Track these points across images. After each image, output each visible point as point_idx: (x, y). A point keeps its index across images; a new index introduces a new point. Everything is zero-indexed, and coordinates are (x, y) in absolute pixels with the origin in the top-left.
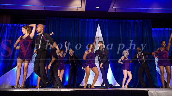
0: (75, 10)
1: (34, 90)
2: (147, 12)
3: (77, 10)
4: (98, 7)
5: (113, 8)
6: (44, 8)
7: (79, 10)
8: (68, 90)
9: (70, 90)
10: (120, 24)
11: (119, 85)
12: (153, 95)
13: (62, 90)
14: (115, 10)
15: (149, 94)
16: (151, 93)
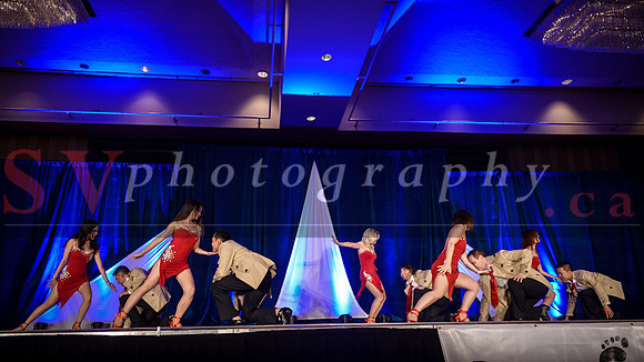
0: (254, 125)
1: (148, 333)
2: (436, 131)
3: (259, 126)
4: (312, 119)
5: (350, 121)
6: (175, 120)
7: (265, 125)
8: (236, 331)
9: (241, 331)
12: (450, 339)
13: (220, 332)
14: (356, 126)
15: (441, 338)
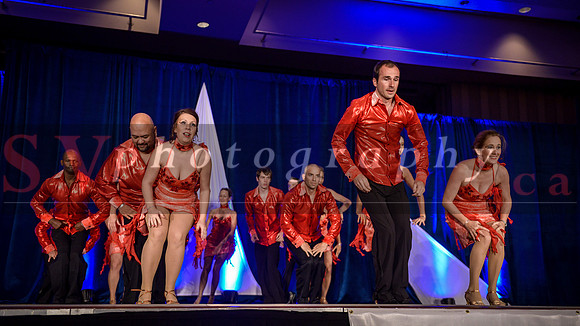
0: (122, 25)
3: (130, 27)
5: (257, 33)
6: (4, 6)
10: (277, 90)
14: (263, 40)
15: (352, 325)
16: (359, 321)
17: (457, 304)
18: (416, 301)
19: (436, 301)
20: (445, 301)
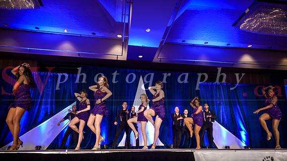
0: (115, 58)
1: (61, 153)
2: (195, 64)
3: (117, 59)
5: (158, 58)
6: (79, 54)
8: (103, 152)
11: (163, 145)
12: (199, 156)
13: (96, 152)
14: (160, 60)
15: (195, 156)
16: (197, 155)
17: (231, 148)
18: (216, 147)
19: (223, 147)
20: (226, 147)
